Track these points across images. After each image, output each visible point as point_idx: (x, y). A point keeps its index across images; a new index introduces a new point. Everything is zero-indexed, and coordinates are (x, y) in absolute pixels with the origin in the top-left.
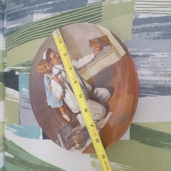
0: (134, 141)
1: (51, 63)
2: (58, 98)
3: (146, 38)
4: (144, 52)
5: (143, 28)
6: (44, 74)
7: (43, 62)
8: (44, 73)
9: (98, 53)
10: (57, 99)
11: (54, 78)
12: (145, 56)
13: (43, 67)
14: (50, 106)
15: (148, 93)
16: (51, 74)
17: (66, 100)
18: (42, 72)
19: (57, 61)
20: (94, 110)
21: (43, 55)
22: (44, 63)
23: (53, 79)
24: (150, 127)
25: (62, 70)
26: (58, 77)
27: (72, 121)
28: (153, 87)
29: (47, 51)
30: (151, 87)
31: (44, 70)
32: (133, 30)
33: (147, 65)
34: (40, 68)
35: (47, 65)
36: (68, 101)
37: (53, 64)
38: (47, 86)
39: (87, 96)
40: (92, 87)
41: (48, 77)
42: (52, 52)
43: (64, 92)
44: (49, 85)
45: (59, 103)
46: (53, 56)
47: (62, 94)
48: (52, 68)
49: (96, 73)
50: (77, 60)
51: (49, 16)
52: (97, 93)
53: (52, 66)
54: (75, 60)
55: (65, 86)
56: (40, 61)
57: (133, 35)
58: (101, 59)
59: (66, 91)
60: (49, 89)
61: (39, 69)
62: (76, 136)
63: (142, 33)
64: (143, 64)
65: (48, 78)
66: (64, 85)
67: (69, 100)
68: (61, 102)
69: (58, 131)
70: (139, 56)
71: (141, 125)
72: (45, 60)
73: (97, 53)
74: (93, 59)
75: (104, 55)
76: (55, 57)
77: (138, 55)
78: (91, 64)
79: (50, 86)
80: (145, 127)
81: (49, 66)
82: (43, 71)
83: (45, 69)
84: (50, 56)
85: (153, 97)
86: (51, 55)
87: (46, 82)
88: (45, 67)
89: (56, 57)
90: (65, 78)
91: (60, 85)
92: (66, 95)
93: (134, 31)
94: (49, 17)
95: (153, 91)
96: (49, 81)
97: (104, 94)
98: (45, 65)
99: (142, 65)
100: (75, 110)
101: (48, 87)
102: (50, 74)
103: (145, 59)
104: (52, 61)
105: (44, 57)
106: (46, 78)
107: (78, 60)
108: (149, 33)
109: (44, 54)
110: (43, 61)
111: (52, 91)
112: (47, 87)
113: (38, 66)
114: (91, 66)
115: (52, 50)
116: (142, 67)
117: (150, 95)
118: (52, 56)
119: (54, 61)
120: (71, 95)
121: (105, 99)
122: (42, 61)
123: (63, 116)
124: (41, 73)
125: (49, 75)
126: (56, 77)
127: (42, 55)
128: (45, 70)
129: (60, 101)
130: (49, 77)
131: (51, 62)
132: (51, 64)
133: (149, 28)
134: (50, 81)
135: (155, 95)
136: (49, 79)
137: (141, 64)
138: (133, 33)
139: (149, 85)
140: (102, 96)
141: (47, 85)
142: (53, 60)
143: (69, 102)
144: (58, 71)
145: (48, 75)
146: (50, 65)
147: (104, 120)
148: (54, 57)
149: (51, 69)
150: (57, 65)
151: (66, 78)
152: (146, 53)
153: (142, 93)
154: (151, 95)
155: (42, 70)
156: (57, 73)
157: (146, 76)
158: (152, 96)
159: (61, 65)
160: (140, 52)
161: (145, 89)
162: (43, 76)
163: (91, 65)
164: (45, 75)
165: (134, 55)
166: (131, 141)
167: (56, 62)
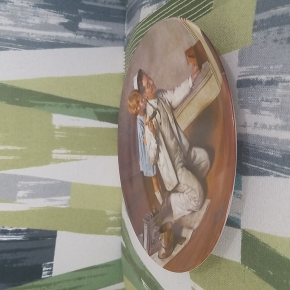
0: (247, 267)
1: (145, 96)
2: (151, 160)
3: (276, 41)
4: (270, 73)
5: (273, 17)
6: (137, 115)
7: (134, 94)
9: (197, 77)
11: (148, 123)
12: (271, 83)
13: (134, 102)
14: (142, 172)
15: (273, 168)
17: (160, 165)
18: (134, 112)
19: (151, 93)
20: (190, 190)
21: (133, 82)
22: (136, 96)
24: (273, 246)
25: (157, 109)
26: (152, 122)
27: (165, 205)
28: (281, 156)
30: (278, 155)
31: (137, 109)
32: (255, 23)
33: (274, 104)
34: (131, 104)
36: (161, 167)
37: (146, 98)
38: (141, 137)
39: (183, 162)
40: (189, 145)
41: (142, 121)
42: (144, 76)
43: (158, 150)
44: (143, 134)
45: (152, 170)
46: (146, 83)
47: (155, 154)
48: (146, 105)
49: (195, 118)
51: (154, 9)
52: (195, 157)
54: (171, 90)
55: (160, 140)
57: (254, 35)
58: (200, 88)
59: (160, 147)
60: (142, 143)
61: (130, 106)
62: (166, 233)
63: (270, 30)
64: (267, 101)
65: (142, 124)
66: (159, 137)
67: (163, 166)
68: (155, 167)
69: (146, 219)
70: (261, 82)
71: (258, 237)
72: (136, 90)
73: (195, 76)
74: (191, 90)
75: (203, 81)
77: (259, 79)
78: (188, 99)
79: (144, 138)
80: (264, 244)
81: (142, 101)
83: (138, 107)
85: (279, 179)
86: (143, 82)
87: (139, 130)
88: (138, 102)
89: (150, 85)
91: (155, 136)
92: (160, 155)
93: (256, 27)
94: (154, 11)
95: (281, 165)
96: (142, 128)
97: (202, 160)
98: (138, 99)
99: (264, 104)
100: (168, 186)
101: (142, 140)
102: (144, 116)
103: (271, 89)
104: (146, 93)
105: (136, 86)
106: (140, 122)
107: (174, 90)
108: (282, 27)
109: (134, 80)
110: (134, 92)
111: (145, 147)
113: (129, 102)
114: (189, 103)
115: (144, 73)
116: (265, 109)
117: (275, 172)
119: (148, 93)
120: (165, 157)
121: (203, 170)
123: (156, 193)
124: (133, 114)
125: (142, 117)
129: (153, 165)
131: (144, 94)
133: (283, 15)
134: (144, 128)
135: (284, 175)
137: (262, 100)
138: (254, 30)
139: (273, 149)
140: (199, 165)
141: (141, 135)
142: (147, 90)
143: (162, 169)
144: (152, 111)
146: (144, 100)
147: (199, 212)
149: (145, 107)
150: (152, 99)
151: (160, 124)
152: (273, 76)
153: (262, 166)
154: (278, 173)
155: (134, 109)
156: (151, 114)
157: (270, 128)
158: (278, 176)
159: (156, 100)
160: (263, 73)
161: (268, 157)
163: (189, 101)
164: (138, 117)
165: (253, 80)
166: (242, 267)
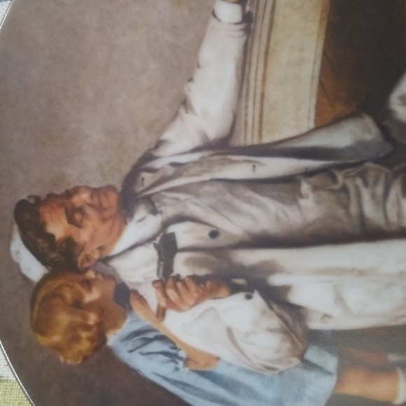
1: (88, 258)
2: (279, 361)
6: (104, 340)
7: (46, 298)
8: (100, 339)
10: (281, 367)
11: (163, 304)
16: (135, 304)
17: (326, 316)
18: (85, 345)
19: (104, 220)
21: (17, 266)
22: (56, 294)
23: (161, 313)
25: (166, 224)
26: (177, 278)
29: (16, 227)
31: (87, 328)
34: (57, 338)
35: (79, 287)
36: (336, 312)
37: (96, 256)
38: (174, 376)
40: (368, 121)
41: (136, 333)
42: (42, 209)
43: (277, 298)
45: (311, 376)
46: (64, 219)
47: (275, 322)
48: (112, 276)
50: (182, 111)
53: (101, 266)
54: (175, 115)
55: (253, 268)
56: (27, 307)
59: (277, 280)
60: (193, 379)
61: (58, 348)
65: (143, 337)
66: (243, 271)
67: (339, 299)
68: (313, 355)
72: (45, 279)
76: (78, 217)
78: (255, 50)
79: (187, 361)
81: (88, 284)
82: (84, 335)
83: (85, 318)
84: (52, 236)
86: (52, 227)
87: (151, 366)
88: (78, 305)
89: (80, 210)
90: (212, 243)
91: (224, 291)
92: (295, 298)
96: (157, 346)
98: (68, 295)
101: (185, 375)
102: (131, 309)
104: (82, 250)
105: (34, 269)
106: (130, 345)
107: (185, 103)
109: (15, 258)
110: (43, 293)
111: (220, 369)
112: (175, 383)
113: (43, 341)
115: (37, 199)
118: (58, 228)
119: (93, 237)
122: (39, 298)
124: (86, 358)
125: (128, 320)
126: (170, 282)
127: (15, 267)
128: (92, 318)
129: (301, 357)
130: (135, 327)
131: (80, 259)
132: (87, 265)
134: (163, 338)
136: (151, 335)
141: (168, 369)
142: (83, 236)
143: (347, 310)
144: (149, 255)
145: (128, 326)
146: (91, 275)
148: (71, 220)
149: (110, 287)
150: (119, 233)
151: (214, 234)
155: (77, 339)
156: (154, 266)
162: (110, 355)
163: (263, 49)
164: (113, 339)
167: (104, 228)
